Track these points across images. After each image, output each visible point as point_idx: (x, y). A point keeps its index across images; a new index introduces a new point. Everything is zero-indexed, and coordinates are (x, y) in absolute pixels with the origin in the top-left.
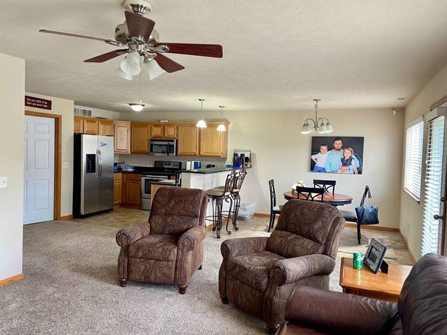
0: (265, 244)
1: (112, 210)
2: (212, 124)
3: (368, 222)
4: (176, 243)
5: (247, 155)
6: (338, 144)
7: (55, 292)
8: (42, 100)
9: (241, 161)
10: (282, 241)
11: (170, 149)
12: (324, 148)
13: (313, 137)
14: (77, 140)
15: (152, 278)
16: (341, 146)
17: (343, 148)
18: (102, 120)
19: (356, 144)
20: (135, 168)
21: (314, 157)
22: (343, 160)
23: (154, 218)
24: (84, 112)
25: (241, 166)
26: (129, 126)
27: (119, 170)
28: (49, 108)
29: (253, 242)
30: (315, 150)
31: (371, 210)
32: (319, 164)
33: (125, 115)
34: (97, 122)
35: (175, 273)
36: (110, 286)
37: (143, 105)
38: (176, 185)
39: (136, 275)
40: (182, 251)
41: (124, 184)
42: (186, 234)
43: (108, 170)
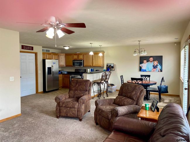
0: (113, 101)
1: (58, 89)
2: (96, 53)
3: (163, 92)
4: (78, 101)
5: (112, 65)
6: (151, 59)
7: (32, 120)
8: (29, 47)
9: (110, 68)
10: (120, 100)
11: (80, 64)
12: (145, 61)
13: (140, 57)
14: (44, 62)
15: (69, 115)
16: (152, 60)
17: (154, 61)
18: (54, 54)
19: (159, 59)
20: (67, 72)
21: (141, 65)
22: (153, 66)
23: (70, 92)
24: (47, 50)
25: (110, 70)
26: (65, 55)
27: (62, 73)
28: (32, 49)
29: (108, 100)
30: (141, 62)
31: (164, 87)
32: (143, 68)
33: (63, 51)
34: (52, 55)
35: (78, 113)
36: (53, 118)
37: (69, 47)
38: (81, 79)
39: (63, 114)
40: (80, 104)
41: (63, 79)
42: (82, 97)
43: (56, 73)
